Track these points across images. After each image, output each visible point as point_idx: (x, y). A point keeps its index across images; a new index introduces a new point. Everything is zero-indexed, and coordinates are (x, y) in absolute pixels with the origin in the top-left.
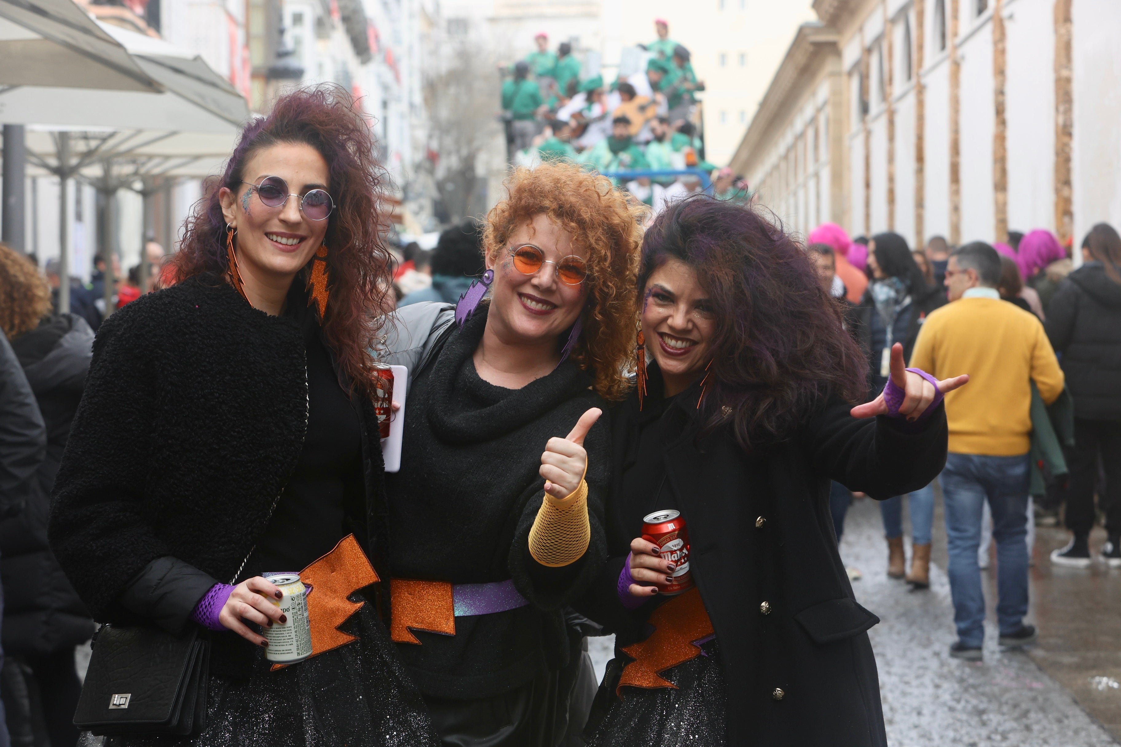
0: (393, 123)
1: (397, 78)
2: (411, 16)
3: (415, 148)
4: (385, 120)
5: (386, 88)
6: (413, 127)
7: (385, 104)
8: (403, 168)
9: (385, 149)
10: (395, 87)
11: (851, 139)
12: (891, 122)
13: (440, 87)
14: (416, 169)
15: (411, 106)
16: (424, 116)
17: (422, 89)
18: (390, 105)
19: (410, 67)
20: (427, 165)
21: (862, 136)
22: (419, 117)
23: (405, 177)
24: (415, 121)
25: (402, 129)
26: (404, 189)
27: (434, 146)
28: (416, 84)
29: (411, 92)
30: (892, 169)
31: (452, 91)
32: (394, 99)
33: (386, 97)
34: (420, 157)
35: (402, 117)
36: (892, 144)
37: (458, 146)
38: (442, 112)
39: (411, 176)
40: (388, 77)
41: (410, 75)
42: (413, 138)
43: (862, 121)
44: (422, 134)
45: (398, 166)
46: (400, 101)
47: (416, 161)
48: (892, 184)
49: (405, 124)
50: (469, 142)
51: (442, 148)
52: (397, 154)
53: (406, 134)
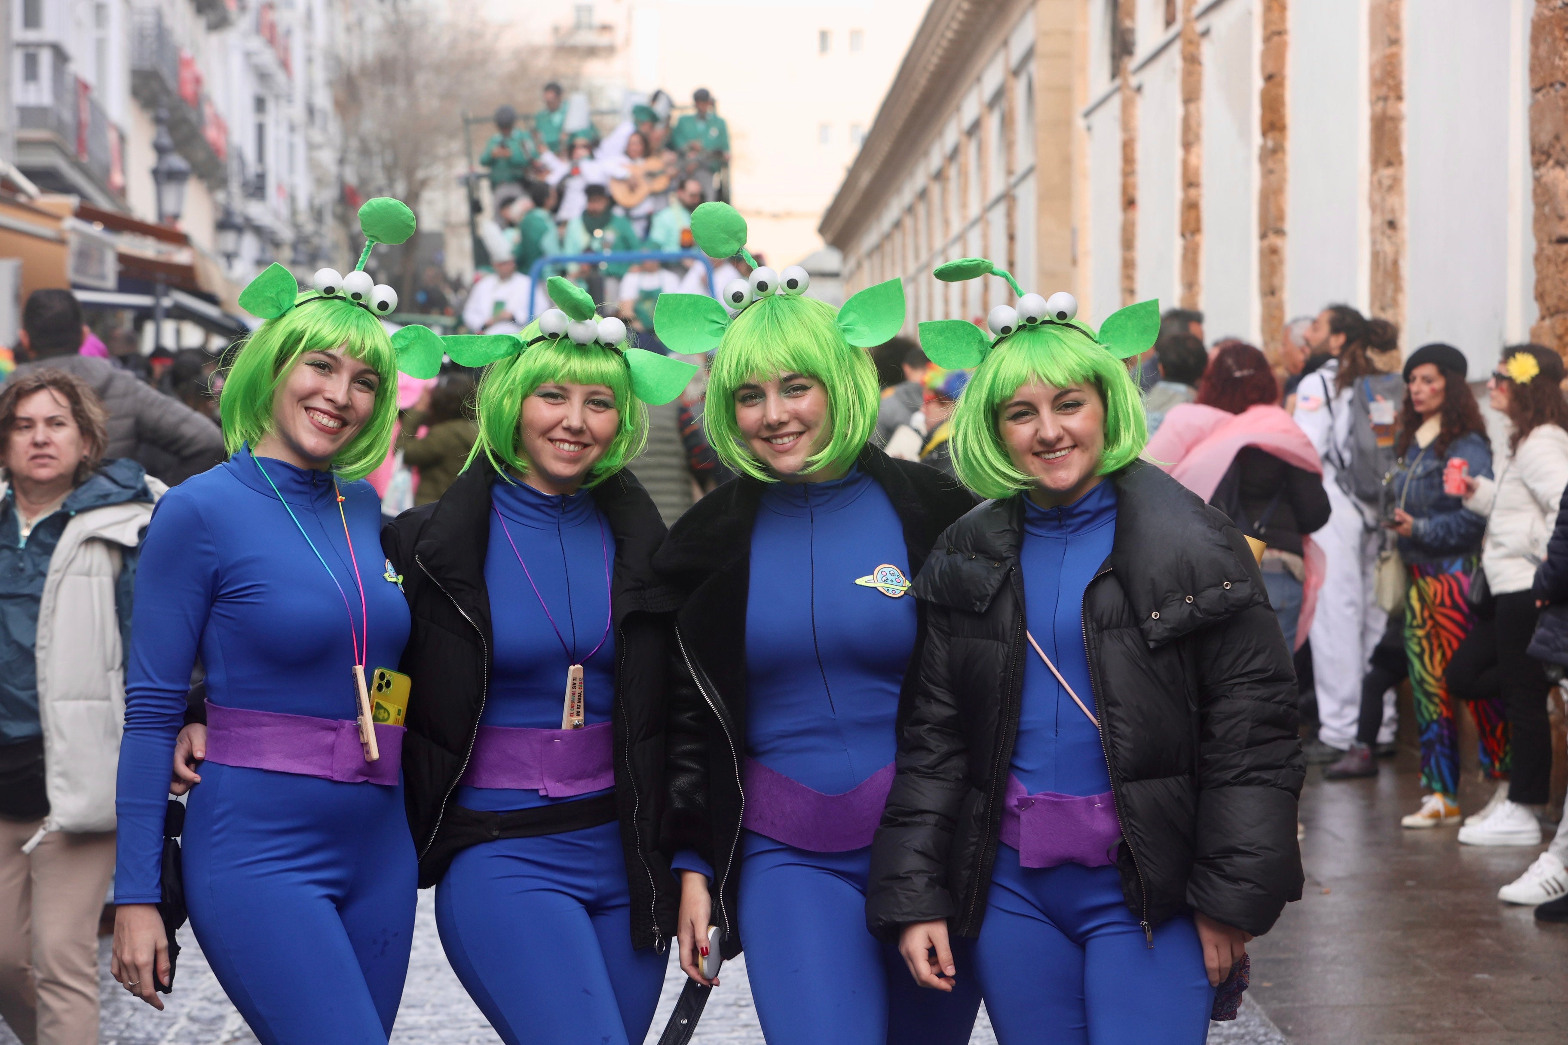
0: (275, 134)
1: (285, 64)
3: (320, 182)
4: (260, 129)
5: (263, 76)
6: (311, 147)
7: (260, 104)
8: (294, 212)
9: (261, 177)
10: (280, 77)
11: (1088, 114)
12: (1192, 61)
13: (364, 85)
14: (318, 215)
15: (311, 111)
16: (334, 127)
17: (330, 84)
18: (270, 105)
19: (309, 46)
20: (339, 210)
21: (1116, 102)
22: (324, 129)
23: (296, 226)
24: (317, 137)
25: (291, 147)
26: (295, 247)
27: (351, 177)
28: (320, 75)
29: (310, 87)
30: (1193, 160)
31: (381, 92)
32: (277, 97)
33: (263, 92)
34: (329, 195)
35: (292, 128)
36: (1192, 107)
37: (391, 181)
38: (368, 125)
39: (309, 227)
40: (267, 58)
41: (309, 60)
42: (313, 165)
43: (1116, 72)
44: (327, 158)
45: (285, 211)
46: (290, 101)
47: (317, 202)
48: (1193, 192)
49: (299, 140)
50: (410, 173)
51: (364, 181)
52: (280, 187)
53: (301, 152)
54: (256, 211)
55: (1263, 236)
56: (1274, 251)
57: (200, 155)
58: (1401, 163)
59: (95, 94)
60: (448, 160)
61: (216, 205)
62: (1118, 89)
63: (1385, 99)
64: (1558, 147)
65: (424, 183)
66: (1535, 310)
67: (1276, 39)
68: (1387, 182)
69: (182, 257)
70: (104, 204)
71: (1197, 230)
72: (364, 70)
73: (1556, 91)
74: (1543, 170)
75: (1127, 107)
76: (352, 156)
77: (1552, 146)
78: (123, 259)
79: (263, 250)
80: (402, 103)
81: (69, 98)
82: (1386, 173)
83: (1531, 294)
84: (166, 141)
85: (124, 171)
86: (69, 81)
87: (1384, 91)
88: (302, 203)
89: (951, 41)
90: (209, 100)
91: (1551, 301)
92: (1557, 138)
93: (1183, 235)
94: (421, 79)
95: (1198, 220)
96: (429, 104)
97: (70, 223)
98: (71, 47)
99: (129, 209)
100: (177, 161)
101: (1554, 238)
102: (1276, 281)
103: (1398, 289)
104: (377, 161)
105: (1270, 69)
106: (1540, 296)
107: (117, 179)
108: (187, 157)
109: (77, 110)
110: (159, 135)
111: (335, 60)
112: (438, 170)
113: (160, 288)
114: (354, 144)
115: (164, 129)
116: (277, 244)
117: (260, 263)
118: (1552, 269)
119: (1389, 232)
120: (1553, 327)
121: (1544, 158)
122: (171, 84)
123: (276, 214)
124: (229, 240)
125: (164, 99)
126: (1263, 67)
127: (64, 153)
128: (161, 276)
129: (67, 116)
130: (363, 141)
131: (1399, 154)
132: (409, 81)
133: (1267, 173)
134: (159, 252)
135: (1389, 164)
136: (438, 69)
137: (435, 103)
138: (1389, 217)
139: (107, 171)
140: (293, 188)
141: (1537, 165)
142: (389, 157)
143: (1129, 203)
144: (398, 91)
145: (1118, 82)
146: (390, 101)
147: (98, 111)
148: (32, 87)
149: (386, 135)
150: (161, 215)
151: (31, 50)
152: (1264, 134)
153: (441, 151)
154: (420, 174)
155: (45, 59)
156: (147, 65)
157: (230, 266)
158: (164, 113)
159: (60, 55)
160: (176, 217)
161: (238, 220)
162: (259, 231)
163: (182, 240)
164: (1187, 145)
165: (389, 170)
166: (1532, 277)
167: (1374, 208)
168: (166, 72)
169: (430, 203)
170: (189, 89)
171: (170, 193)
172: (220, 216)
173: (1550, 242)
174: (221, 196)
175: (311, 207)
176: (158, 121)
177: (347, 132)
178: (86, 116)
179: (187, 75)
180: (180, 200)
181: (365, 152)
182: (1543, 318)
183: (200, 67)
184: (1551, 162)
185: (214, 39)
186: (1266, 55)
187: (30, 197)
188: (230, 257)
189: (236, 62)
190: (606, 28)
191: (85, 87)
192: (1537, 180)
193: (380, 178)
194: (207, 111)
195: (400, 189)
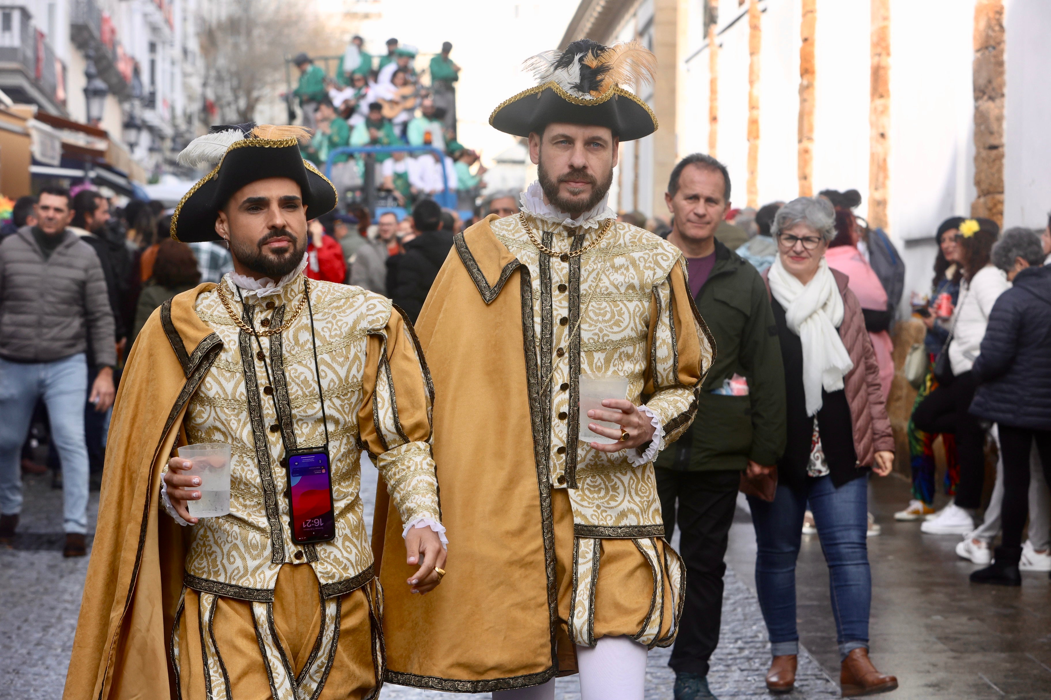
0: (162, 67)
1: (169, 21)
3: (190, 98)
4: (153, 63)
5: (155, 29)
6: (185, 75)
7: (153, 47)
8: (173, 117)
9: (153, 95)
10: (166, 30)
11: (687, 61)
12: (755, 28)
13: (219, 35)
14: (189, 119)
15: (185, 52)
16: (200, 63)
17: (198, 35)
18: (159, 48)
19: (184, 10)
20: (202, 116)
21: (706, 53)
22: (194, 64)
23: (175, 126)
24: (189, 68)
25: (172, 75)
26: (174, 140)
27: (210, 95)
28: (191, 29)
29: (185, 36)
30: (755, 92)
31: (230, 40)
32: (164, 43)
33: (155, 39)
34: (195, 107)
35: (173, 63)
36: (755, 58)
37: (236, 98)
38: (221, 62)
39: (183, 127)
40: (158, 17)
41: (185, 19)
42: (186, 86)
43: (706, 35)
44: (196, 82)
45: (167, 114)
46: (172, 45)
47: (188, 111)
48: (755, 112)
49: (177, 71)
50: (248, 93)
51: (218, 98)
52: (164, 101)
53: (178, 78)
54: (149, 116)
55: (800, 141)
56: (806, 151)
57: (114, 80)
58: (888, 96)
59: (47, 40)
60: (274, 84)
61: (123, 112)
62: (707, 46)
63: (879, 55)
64: (990, 88)
65: (257, 100)
66: (974, 192)
67: (809, 15)
68: (880, 108)
69: (100, 145)
70: (52, 111)
71: (757, 137)
72: (220, 25)
73: (990, 52)
74: (980, 102)
75: (713, 56)
76: (212, 81)
77: (986, 87)
78: (65, 146)
79: (153, 141)
80: (244, 48)
81: (31, 42)
82: (879, 102)
83: (972, 181)
84: (93, 70)
85: (65, 89)
86: (31, 31)
87: (879, 50)
88: (179, 111)
89: (600, 13)
90: (119, 43)
91: (984, 186)
92: (990, 82)
93: (748, 140)
94: (257, 32)
95: (757, 130)
96: (262, 48)
97: (32, 123)
98: (32, 9)
99: (68, 114)
100: (99, 84)
101: (987, 145)
102: (807, 171)
103: (886, 177)
104: (227, 85)
105: (806, 35)
106: (978, 183)
107: (61, 94)
108: (105, 80)
109: (36, 50)
110: (88, 67)
111: (201, 20)
112: (267, 91)
113: (88, 165)
114: (213, 73)
115: (91, 63)
116: (162, 138)
117: (152, 150)
118: (985, 166)
119: (881, 140)
120: (985, 203)
121: (981, 94)
122: (96, 33)
123: (162, 119)
124: (132, 135)
125: (93, 44)
126: (802, 33)
127: (26, 77)
128: (88, 157)
129: (30, 53)
130: (218, 72)
131: (887, 91)
132: (249, 33)
133: (803, 101)
134: (88, 143)
135: (881, 96)
136: (268, 26)
137: (265, 48)
138: (881, 131)
139: (54, 89)
140: (173, 101)
141: (977, 99)
142: (235, 82)
143: (714, 119)
144: (242, 40)
145: (707, 41)
146: (236, 46)
147: (50, 52)
148: (7, 35)
149: (234, 68)
150: (89, 118)
151: (7, 11)
152: (802, 75)
153: (269, 79)
154: (255, 94)
155: (16, 17)
156: (81, 21)
157: (132, 151)
158: (92, 53)
159: (26, 15)
160: (99, 119)
161: (138, 122)
162: (151, 129)
163: (103, 135)
164: (751, 82)
165: (235, 91)
166: (973, 170)
167: (872, 125)
168: (92, 26)
169: (261, 112)
170: (107, 36)
171: (95, 104)
172: (126, 119)
173: (985, 148)
174: (127, 106)
175: (185, 114)
176: (87, 57)
177: (208, 67)
178: (42, 54)
179: (106, 28)
180: (101, 108)
181: (220, 79)
182: (979, 197)
183: (114, 23)
184: (986, 97)
185: (124, 5)
186: (804, 25)
187: (7, 106)
188: (132, 146)
189: (138, 19)
191: (42, 35)
192: (977, 109)
193: (229, 96)
194: (120, 51)
195: (242, 103)
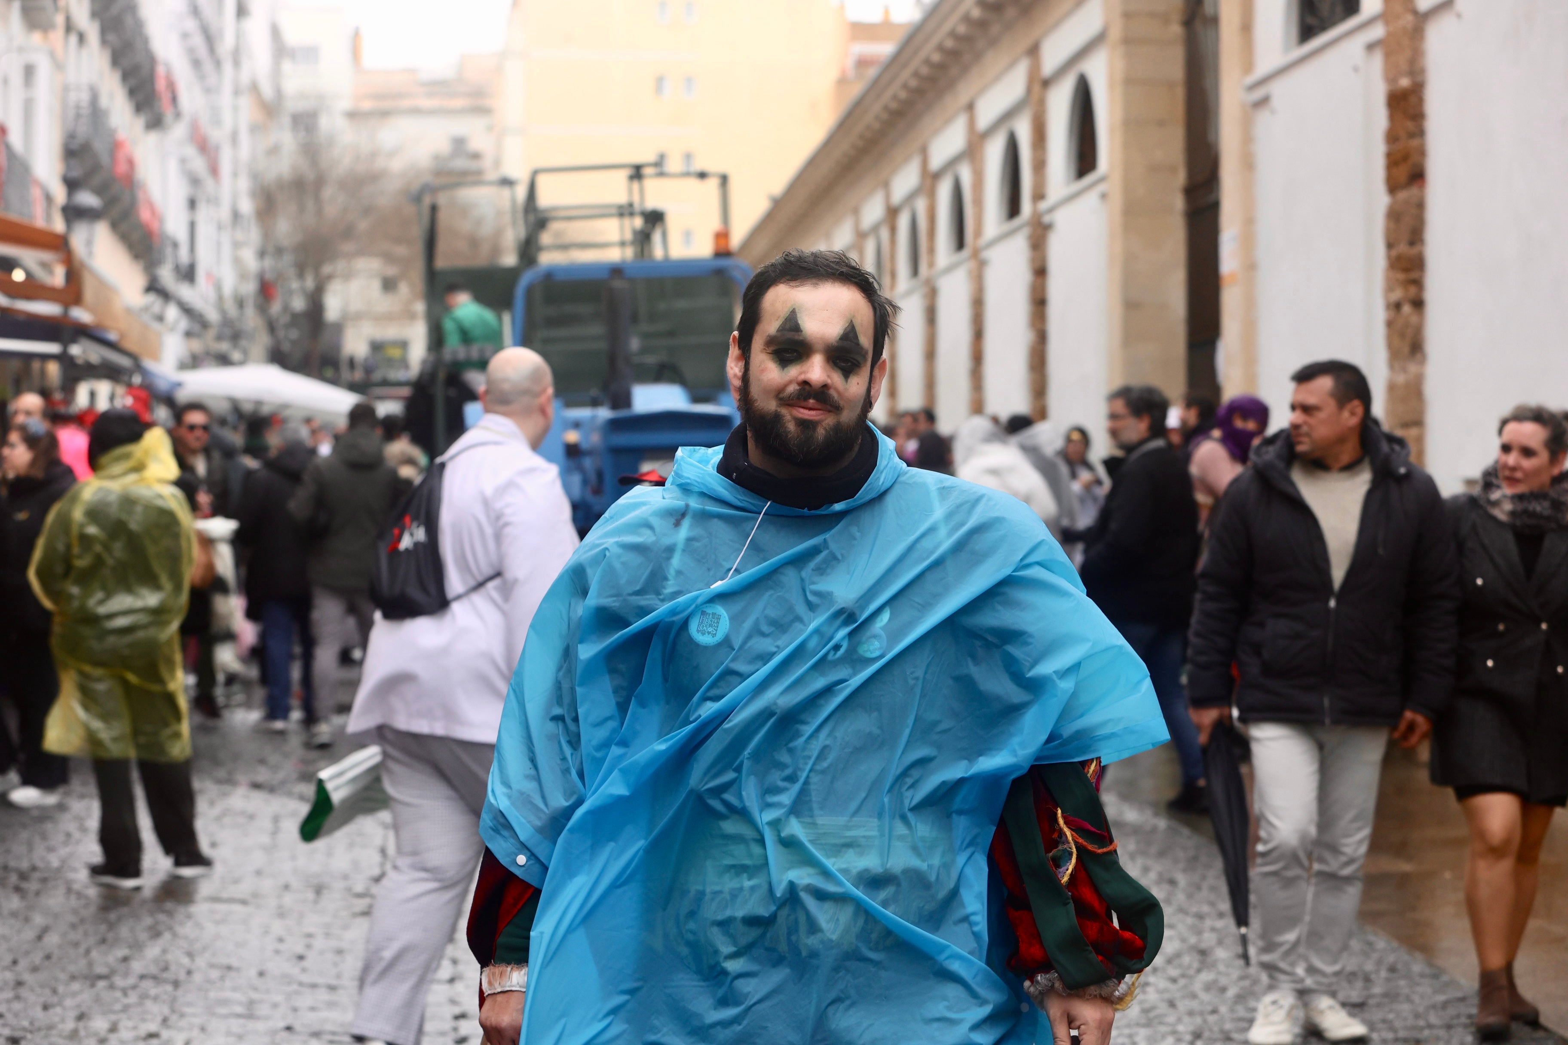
0: (205, 232)
1: (214, 170)
2: (237, 92)
3: (243, 276)
4: (192, 226)
5: (195, 181)
6: (236, 245)
7: (192, 204)
8: (220, 298)
9: (192, 266)
10: (210, 183)
13: (279, 199)
14: (240, 303)
15: (235, 215)
16: (254, 231)
17: (252, 193)
18: (201, 206)
19: (235, 161)
20: (258, 300)
22: (246, 231)
23: (222, 310)
24: (242, 238)
25: (219, 244)
26: (220, 327)
27: (269, 271)
28: (244, 184)
29: (235, 196)
31: (294, 203)
32: (207, 200)
33: (195, 194)
34: (250, 288)
35: (220, 227)
37: (302, 276)
38: (281, 230)
39: (233, 313)
40: (199, 164)
41: (235, 175)
42: (237, 261)
44: (249, 254)
45: (212, 295)
46: (218, 205)
47: (240, 292)
49: (225, 239)
50: (317, 270)
51: (278, 274)
52: (208, 277)
53: (227, 250)
54: (185, 292)
59: (13, 141)
60: (349, 259)
61: (147, 275)
65: (330, 277)
72: (281, 184)
76: (270, 253)
79: (191, 324)
80: (311, 211)
88: (227, 291)
90: (142, 184)
94: (327, 192)
96: (333, 210)
104: (289, 261)
111: (256, 174)
112: (341, 267)
114: (271, 243)
116: (204, 323)
122: (105, 159)
123: (205, 300)
130: (278, 242)
132: (317, 195)
136: (341, 183)
137: (338, 211)
140: (219, 277)
142: (299, 257)
144: (308, 202)
146: (301, 209)
147: (22, 165)
149: (299, 237)
153: (343, 252)
154: (326, 271)
165: (299, 265)
168: (100, 147)
170: (123, 170)
175: (235, 296)
178: (3, 161)
179: (121, 156)
181: (279, 251)
183: (135, 153)
185: (153, 138)
189: (173, 164)
190: (476, 156)
191: (3, 131)
193: (291, 272)
194: (141, 196)
195: (310, 283)
